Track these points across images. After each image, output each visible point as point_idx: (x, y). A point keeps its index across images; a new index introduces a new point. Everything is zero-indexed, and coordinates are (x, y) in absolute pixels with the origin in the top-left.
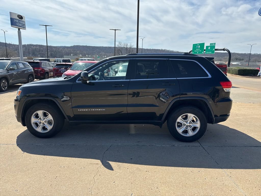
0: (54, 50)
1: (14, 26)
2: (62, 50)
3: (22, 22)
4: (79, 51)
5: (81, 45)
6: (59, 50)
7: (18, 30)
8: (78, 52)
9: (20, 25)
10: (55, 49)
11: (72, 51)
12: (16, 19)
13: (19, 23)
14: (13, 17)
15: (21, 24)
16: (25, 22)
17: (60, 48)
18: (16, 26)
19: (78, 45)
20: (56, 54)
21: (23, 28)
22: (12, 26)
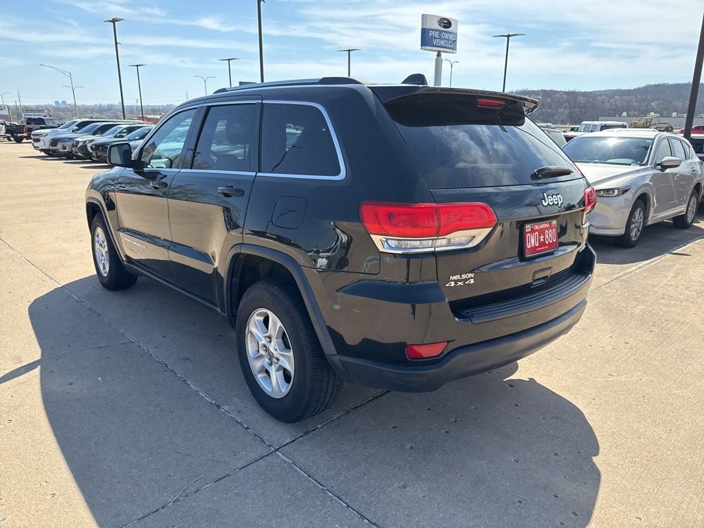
0: (582, 101)
1: (427, 48)
2: (603, 102)
3: (446, 36)
4: (658, 100)
5: (671, 82)
6: (596, 102)
7: (438, 56)
8: (653, 104)
9: (442, 43)
10: (586, 99)
11: (635, 104)
12: (433, 30)
13: (440, 38)
14: (428, 26)
15: (444, 39)
16: (455, 34)
17: (600, 96)
18: (431, 48)
19: (659, 85)
20: (584, 113)
21: (451, 51)
22: (424, 47)
